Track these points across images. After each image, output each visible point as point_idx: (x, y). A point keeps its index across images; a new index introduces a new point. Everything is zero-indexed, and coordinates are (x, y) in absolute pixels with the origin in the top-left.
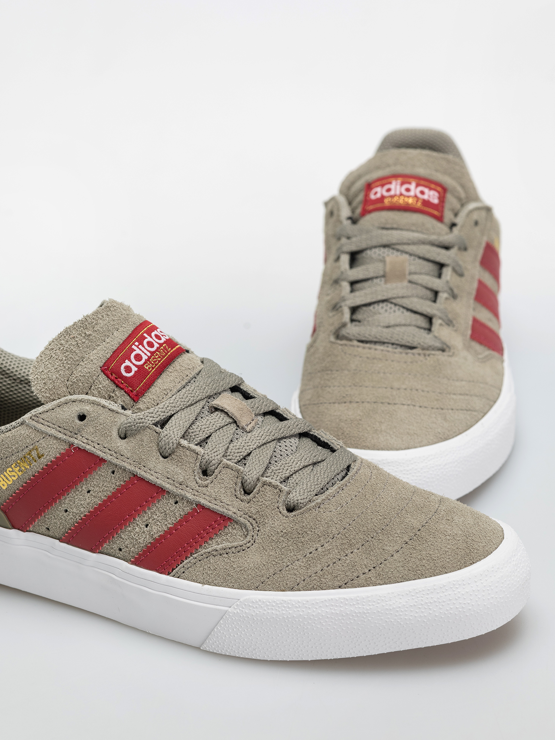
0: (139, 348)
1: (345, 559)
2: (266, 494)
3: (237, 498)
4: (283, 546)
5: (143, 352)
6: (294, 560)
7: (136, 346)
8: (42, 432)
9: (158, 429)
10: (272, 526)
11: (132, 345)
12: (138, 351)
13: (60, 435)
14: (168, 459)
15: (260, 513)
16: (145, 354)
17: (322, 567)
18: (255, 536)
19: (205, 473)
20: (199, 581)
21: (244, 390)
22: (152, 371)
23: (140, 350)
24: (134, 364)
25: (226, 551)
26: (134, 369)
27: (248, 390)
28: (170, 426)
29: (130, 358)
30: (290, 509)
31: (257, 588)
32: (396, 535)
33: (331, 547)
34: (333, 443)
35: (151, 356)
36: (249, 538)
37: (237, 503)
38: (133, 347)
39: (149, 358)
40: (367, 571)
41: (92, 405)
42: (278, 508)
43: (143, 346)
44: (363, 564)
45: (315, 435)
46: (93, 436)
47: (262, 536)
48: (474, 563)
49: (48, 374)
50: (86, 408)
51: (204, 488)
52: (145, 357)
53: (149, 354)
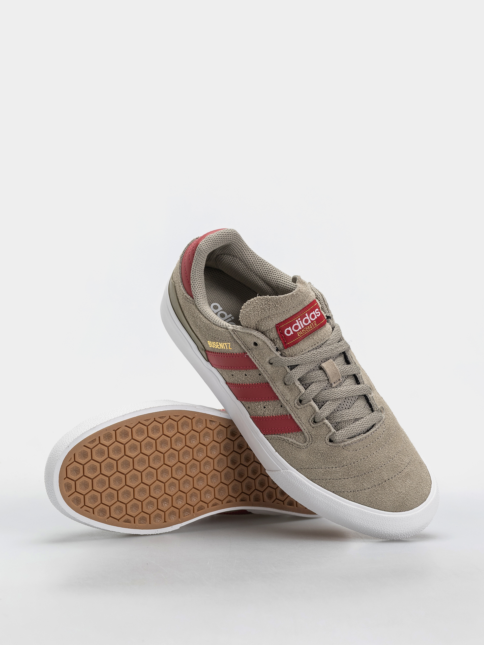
0: (299, 322)
1: (342, 480)
2: (323, 428)
3: (309, 422)
4: (318, 458)
5: (300, 325)
6: (320, 467)
7: (298, 320)
8: (235, 339)
9: (288, 370)
10: (318, 445)
11: (296, 319)
12: (298, 324)
13: (243, 346)
14: (287, 386)
15: (316, 436)
16: (301, 326)
17: (330, 478)
18: (309, 445)
19: (300, 401)
20: (275, 448)
21: (346, 355)
22: (300, 336)
23: (300, 323)
24: (292, 330)
25: (293, 444)
26: (292, 333)
27: (348, 355)
28: (295, 371)
29: (292, 327)
30: (331, 441)
31: (297, 470)
32: (373, 479)
33: (339, 470)
34: (374, 406)
35: (303, 328)
36: (305, 444)
37: (308, 425)
38: (297, 321)
39: (302, 329)
40: (349, 491)
41: (262, 342)
42: (325, 438)
43: (302, 322)
44: (349, 487)
45: (368, 398)
46: (257, 356)
47: (311, 447)
48: (401, 511)
49: (250, 314)
50: (259, 342)
51: (297, 409)
52: (300, 328)
53: (303, 327)
